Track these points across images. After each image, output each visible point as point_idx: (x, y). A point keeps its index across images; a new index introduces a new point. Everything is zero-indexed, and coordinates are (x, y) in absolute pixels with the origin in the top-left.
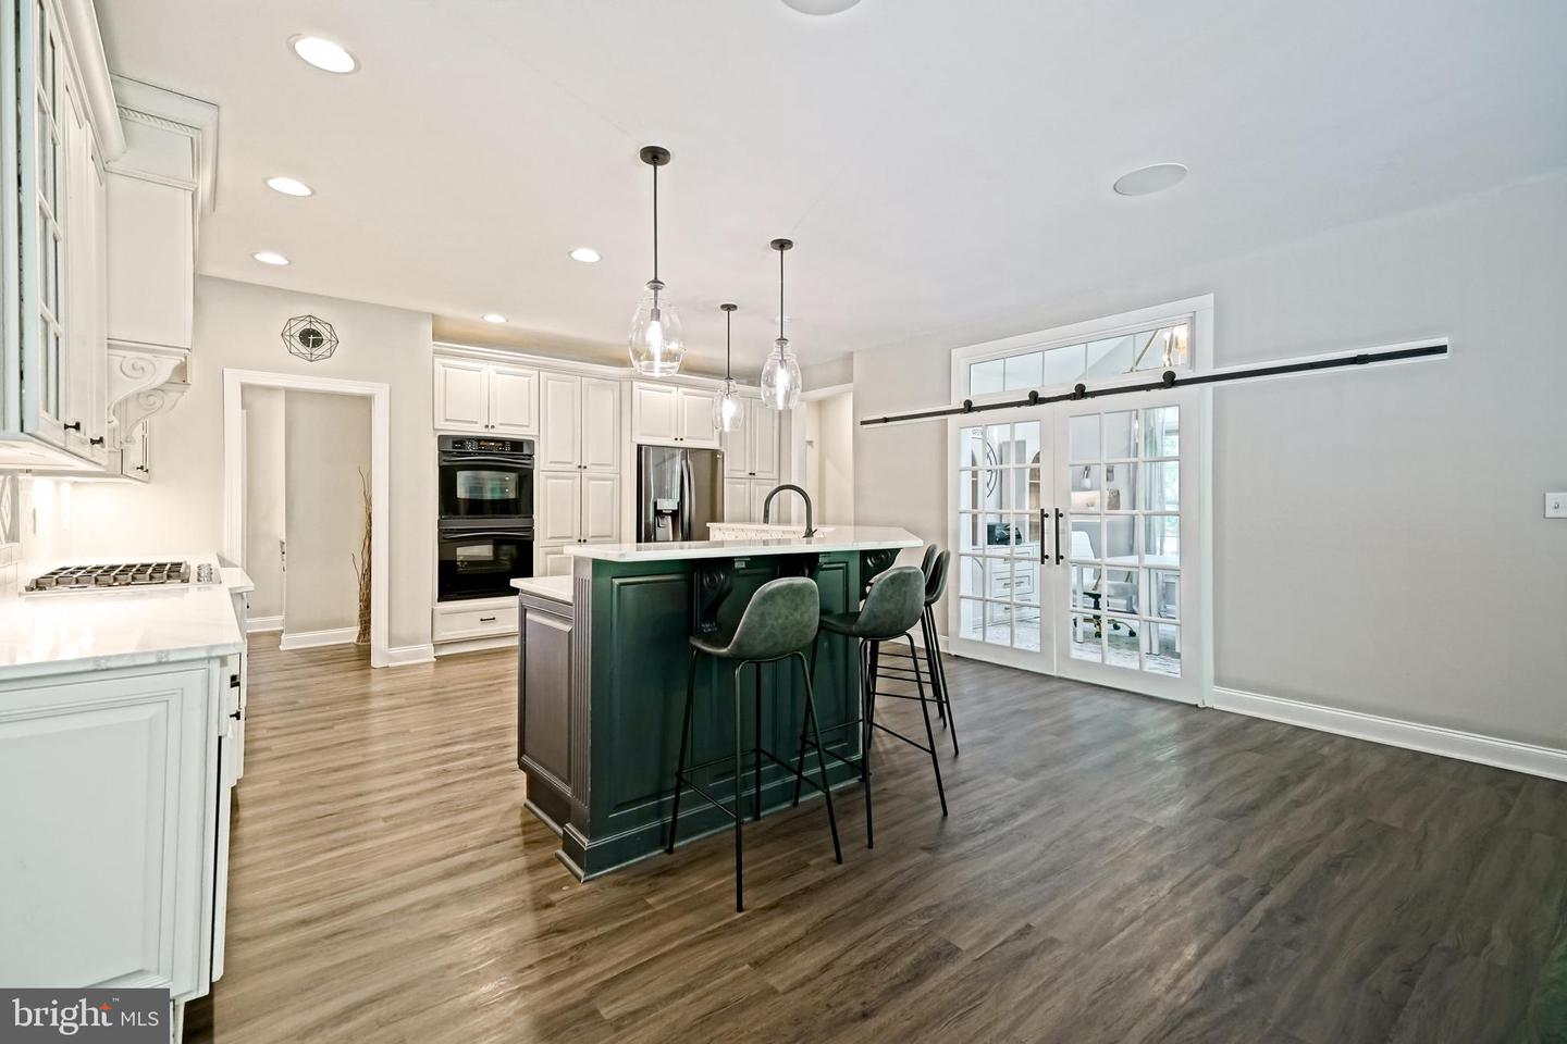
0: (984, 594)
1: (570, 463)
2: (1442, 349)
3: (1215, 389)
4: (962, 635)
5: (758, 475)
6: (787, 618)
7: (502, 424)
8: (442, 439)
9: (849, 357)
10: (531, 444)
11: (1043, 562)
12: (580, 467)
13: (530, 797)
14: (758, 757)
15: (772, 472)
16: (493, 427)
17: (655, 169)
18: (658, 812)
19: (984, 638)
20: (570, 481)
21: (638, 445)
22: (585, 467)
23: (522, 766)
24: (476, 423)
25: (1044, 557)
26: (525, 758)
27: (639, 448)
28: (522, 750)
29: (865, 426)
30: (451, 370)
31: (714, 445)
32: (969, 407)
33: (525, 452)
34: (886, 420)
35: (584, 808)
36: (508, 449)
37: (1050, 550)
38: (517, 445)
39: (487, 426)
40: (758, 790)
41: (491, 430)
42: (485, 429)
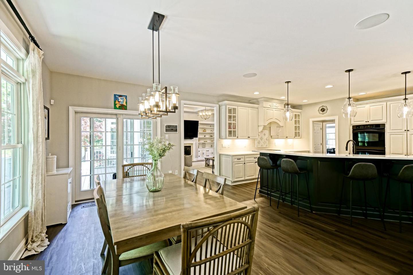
1: (401, 130)
7: (372, 121)
8: (354, 126)
10: (384, 125)
20: (401, 136)
22: (408, 131)
24: (363, 121)
33: (381, 127)
36: (374, 127)
38: (378, 126)
41: (367, 122)
42: (366, 123)
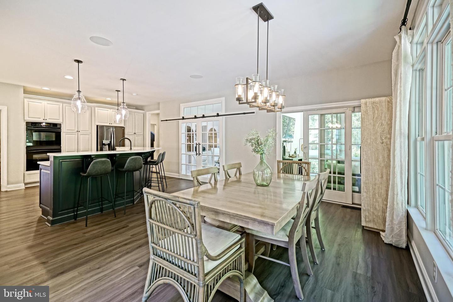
0: (186, 163)
1: (74, 130)
2: (254, 113)
3: (225, 117)
4: (182, 174)
5: (136, 134)
6: (101, 167)
7: (49, 119)
8: (27, 123)
9: (159, 104)
10: (60, 125)
11: (196, 155)
12: (77, 131)
13: (42, 214)
14: (102, 199)
15: (141, 133)
16: (46, 120)
17: (78, 64)
18: (73, 212)
19: (186, 174)
20: (74, 135)
21: (97, 125)
22: (79, 131)
23: (41, 207)
24: (40, 118)
25: (197, 154)
26: (41, 205)
27: (97, 126)
28: (40, 203)
29: (162, 122)
30: (31, 102)
31: (122, 125)
32: (183, 118)
33: (58, 127)
34: (167, 120)
35: (51, 212)
36: (52, 126)
37: (198, 153)
38: (55, 125)
39: (44, 119)
40: (102, 206)
41: (45, 120)
42: (43, 120)
